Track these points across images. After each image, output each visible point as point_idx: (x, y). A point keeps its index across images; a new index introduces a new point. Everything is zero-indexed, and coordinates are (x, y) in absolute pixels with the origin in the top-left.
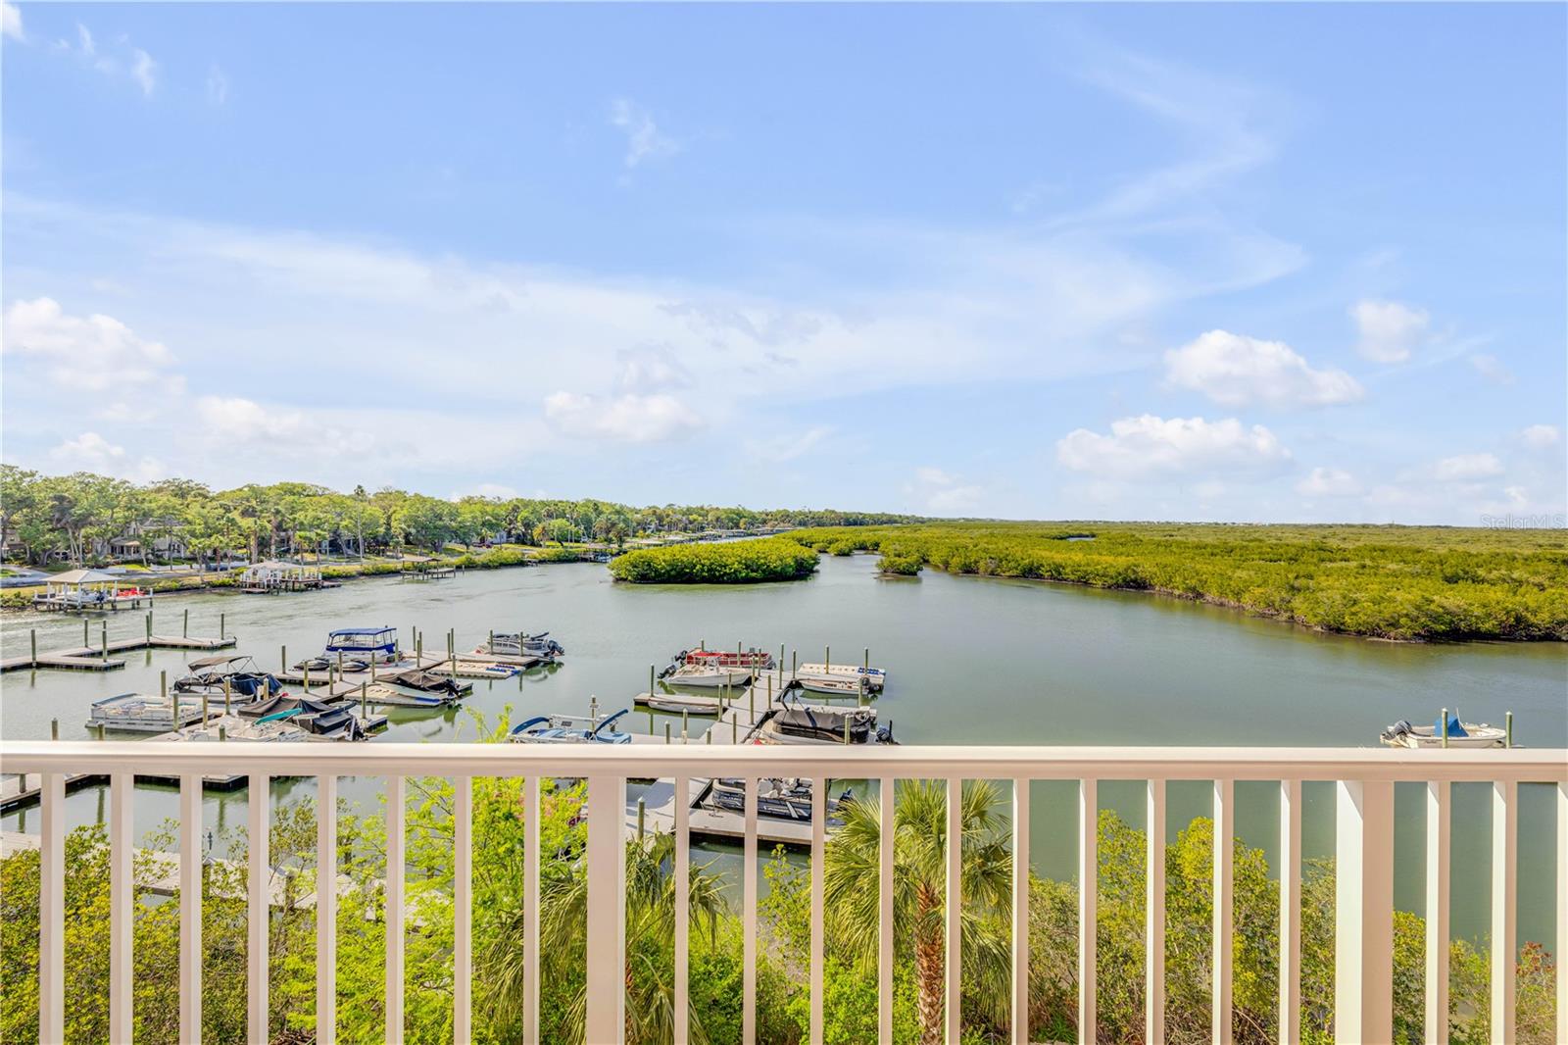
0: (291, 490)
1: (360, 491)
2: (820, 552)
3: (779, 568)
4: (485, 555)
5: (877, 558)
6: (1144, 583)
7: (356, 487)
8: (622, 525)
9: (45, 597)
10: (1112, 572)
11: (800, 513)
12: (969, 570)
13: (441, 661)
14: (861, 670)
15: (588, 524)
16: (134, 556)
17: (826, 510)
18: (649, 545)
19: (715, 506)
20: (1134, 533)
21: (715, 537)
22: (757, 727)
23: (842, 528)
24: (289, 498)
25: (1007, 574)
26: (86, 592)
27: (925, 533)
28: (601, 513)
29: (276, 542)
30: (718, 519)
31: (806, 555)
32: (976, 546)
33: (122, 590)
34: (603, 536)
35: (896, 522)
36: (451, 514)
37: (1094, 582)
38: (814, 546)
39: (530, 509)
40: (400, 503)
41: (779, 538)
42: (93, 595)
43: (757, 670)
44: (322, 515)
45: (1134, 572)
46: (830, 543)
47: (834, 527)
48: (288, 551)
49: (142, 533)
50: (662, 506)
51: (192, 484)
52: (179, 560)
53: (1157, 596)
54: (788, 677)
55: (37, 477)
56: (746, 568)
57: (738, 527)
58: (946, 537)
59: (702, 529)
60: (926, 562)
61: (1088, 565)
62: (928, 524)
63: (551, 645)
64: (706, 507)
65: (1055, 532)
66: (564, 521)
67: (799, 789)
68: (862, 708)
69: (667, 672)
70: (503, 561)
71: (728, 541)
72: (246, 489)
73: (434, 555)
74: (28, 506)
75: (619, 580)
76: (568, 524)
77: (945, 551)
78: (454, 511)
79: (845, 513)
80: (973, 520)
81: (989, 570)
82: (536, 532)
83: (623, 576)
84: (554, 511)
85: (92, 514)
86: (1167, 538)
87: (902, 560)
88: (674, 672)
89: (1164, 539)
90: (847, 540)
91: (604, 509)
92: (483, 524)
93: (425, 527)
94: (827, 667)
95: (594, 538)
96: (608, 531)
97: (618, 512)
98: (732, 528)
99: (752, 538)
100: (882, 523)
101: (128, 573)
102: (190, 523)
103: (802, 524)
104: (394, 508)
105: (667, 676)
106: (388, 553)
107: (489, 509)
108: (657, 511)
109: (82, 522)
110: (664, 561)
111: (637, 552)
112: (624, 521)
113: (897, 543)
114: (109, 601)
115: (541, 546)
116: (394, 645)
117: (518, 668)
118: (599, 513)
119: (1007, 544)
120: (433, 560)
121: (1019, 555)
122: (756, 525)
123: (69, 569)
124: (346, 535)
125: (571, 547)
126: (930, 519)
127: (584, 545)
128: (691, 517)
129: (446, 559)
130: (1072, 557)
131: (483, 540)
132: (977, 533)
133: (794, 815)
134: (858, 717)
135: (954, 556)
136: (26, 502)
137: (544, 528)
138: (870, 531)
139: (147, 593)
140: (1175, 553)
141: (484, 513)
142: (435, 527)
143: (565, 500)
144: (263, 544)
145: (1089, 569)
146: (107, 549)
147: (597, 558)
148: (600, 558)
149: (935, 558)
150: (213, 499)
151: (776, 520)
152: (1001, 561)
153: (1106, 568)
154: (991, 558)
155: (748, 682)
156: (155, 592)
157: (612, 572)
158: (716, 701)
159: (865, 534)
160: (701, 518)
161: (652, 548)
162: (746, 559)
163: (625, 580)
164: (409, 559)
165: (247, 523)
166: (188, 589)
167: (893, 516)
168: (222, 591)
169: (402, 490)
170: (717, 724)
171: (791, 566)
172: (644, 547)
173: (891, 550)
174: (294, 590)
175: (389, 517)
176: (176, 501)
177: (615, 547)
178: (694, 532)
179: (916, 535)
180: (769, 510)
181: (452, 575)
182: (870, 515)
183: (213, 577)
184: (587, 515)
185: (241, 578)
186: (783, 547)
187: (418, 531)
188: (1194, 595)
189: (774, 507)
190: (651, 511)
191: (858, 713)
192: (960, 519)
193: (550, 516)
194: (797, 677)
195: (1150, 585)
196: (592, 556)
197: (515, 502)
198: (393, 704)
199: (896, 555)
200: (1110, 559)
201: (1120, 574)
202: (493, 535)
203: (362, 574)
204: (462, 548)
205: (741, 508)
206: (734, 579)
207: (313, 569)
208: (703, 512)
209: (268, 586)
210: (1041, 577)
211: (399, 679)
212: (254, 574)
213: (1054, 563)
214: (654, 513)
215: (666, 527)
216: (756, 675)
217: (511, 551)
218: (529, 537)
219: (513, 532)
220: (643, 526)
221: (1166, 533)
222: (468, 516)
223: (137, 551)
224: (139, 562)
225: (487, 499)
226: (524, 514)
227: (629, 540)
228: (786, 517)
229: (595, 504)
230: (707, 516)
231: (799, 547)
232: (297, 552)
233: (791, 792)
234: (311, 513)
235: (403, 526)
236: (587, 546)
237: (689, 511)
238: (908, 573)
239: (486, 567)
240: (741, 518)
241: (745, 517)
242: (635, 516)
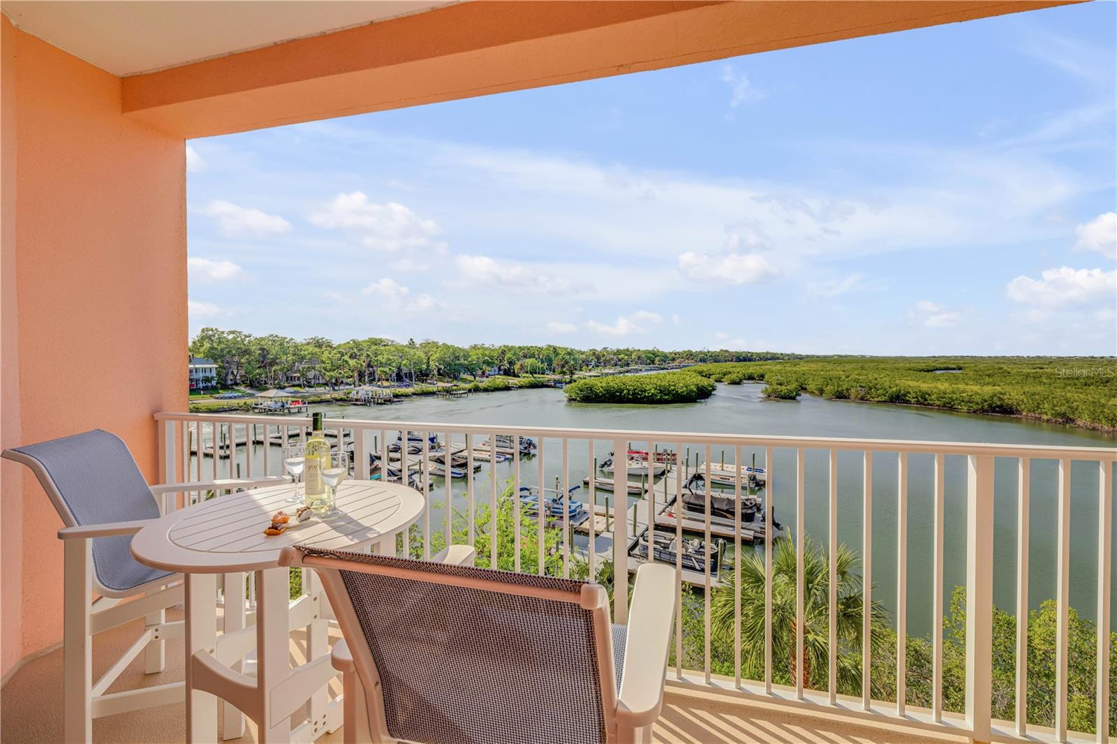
0: (375, 342)
1: (412, 342)
2: (716, 381)
3: (685, 393)
4: (485, 382)
5: (763, 386)
6: (1011, 408)
7: (409, 340)
8: (572, 362)
9: (257, 405)
10: (977, 399)
11: (701, 352)
12: (841, 396)
13: (462, 449)
14: (749, 469)
15: (550, 361)
16: (297, 382)
17: (721, 350)
18: (590, 376)
19: (637, 348)
20: (1002, 366)
21: (637, 371)
22: (670, 505)
23: (734, 364)
24: (374, 347)
25: (876, 399)
26: (276, 402)
27: (803, 367)
28: (558, 354)
29: (366, 375)
30: (639, 358)
31: (706, 383)
32: (848, 377)
33: (293, 402)
34: (560, 370)
35: (778, 358)
36: (464, 356)
37: (959, 407)
38: (711, 377)
39: (512, 352)
40: (434, 349)
41: (685, 371)
42: (280, 404)
43: (669, 465)
44: (391, 358)
45: (1000, 399)
46: (724, 375)
47: (728, 363)
48: (374, 380)
49: (301, 369)
50: (599, 349)
51: (324, 340)
52: (319, 385)
53: (1024, 420)
54: (692, 471)
55: (252, 337)
56: (661, 393)
57: (654, 363)
58: (822, 370)
59: (628, 365)
60: (804, 389)
61: (954, 393)
62: (805, 359)
63: (529, 442)
64: (630, 349)
65: (923, 366)
66: (534, 360)
67: (701, 550)
68: (751, 497)
69: (606, 463)
70: (496, 386)
71: (646, 373)
72: (351, 342)
73: (455, 382)
74: (248, 354)
75: (571, 400)
76: (537, 362)
77: (820, 381)
78: (466, 354)
79: (736, 352)
80: (846, 356)
81: (859, 396)
82: (517, 367)
83: (574, 397)
84: (528, 353)
85: (277, 358)
86: (1038, 370)
87: (783, 387)
88: (611, 464)
89: (1034, 371)
90: (738, 372)
91: (560, 352)
92: (484, 363)
93: (449, 365)
94: (723, 466)
95: (554, 371)
96: (563, 366)
97: (569, 354)
98: (649, 364)
99: (665, 371)
100: (767, 359)
101: (295, 392)
102: (324, 363)
103: (703, 360)
104: (431, 353)
105: (606, 466)
106: (429, 381)
107: (487, 352)
108: (596, 353)
109: (273, 363)
110: (602, 387)
111: (583, 381)
112: (574, 360)
113: (779, 375)
114: (287, 408)
115: (519, 377)
116: (434, 438)
117: (508, 456)
118: (557, 354)
119: (876, 376)
120: (455, 386)
121: (887, 384)
122: (667, 362)
123: (267, 389)
124: (405, 370)
125: (539, 378)
126: (808, 356)
127: (547, 376)
128: (620, 357)
129: (462, 385)
130: (940, 386)
131: (483, 373)
132: (848, 367)
133: (698, 567)
134: (748, 503)
135: (828, 385)
136: (247, 352)
137: (521, 365)
138: (757, 365)
139: (305, 403)
140: (1045, 384)
141: (484, 355)
142: (455, 365)
143: (534, 346)
144: (361, 375)
145: (955, 396)
146: (285, 379)
147: (556, 385)
148: (558, 385)
149: (812, 386)
150: (335, 348)
151: (683, 358)
152: (870, 389)
153: (971, 396)
154: (861, 386)
155: (663, 473)
156: (309, 403)
157: (567, 395)
158: (640, 485)
159: (753, 368)
160: (627, 357)
161: (593, 378)
162: (660, 386)
163: (575, 400)
164: (441, 384)
165: (352, 362)
166: (324, 402)
167: (776, 354)
168: (341, 403)
169: (436, 341)
170: (640, 500)
171: (693, 391)
172: (588, 377)
173: (774, 379)
174: (378, 404)
175: (429, 359)
176: (317, 350)
177: (567, 377)
178: (622, 367)
179: (796, 369)
180: (677, 351)
181: (466, 395)
182: (756, 353)
183: (336, 395)
184: (548, 356)
185: (351, 396)
186: (688, 378)
187: (445, 368)
188: (1064, 420)
189: (680, 348)
190: (591, 353)
191: (747, 500)
192: (834, 356)
193: (525, 357)
194: (699, 472)
195: (1017, 411)
196: (553, 384)
197: (503, 348)
198: (435, 475)
199: (778, 384)
200: (976, 388)
201: (985, 401)
202: (490, 369)
203: (414, 394)
204: (471, 378)
205: (656, 350)
206: (651, 401)
207: (388, 391)
208: (628, 352)
209: (365, 400)
210: (908, 402)
211: (438, 459)
212: (357, 393)
213: (920, 391)
214: (594, 354)
215: (602, 364)
216: (669, 468)
217: (501, 380)
218: (512, 371)
219: (502, 368)
220: (586, 363)
221: (1035, 366)
222: (474, 357)
223: (299, 379)
224: (299, 386)
225: (486, 346)
226: (508, 355)
227: (577, 372)
228: (690, 355)
229: (554, 348)
230: (632, 355)
231: (700, 377)
232: (379, 381)
233: (696, 551)
234: (386, 356)
235: (437, 364)
236: (549, 377)
237: (619, 352)
238: (790, 397)
239: (486, 390)
240: (656, 357)
241: (658, 356)
242: (581, 356)
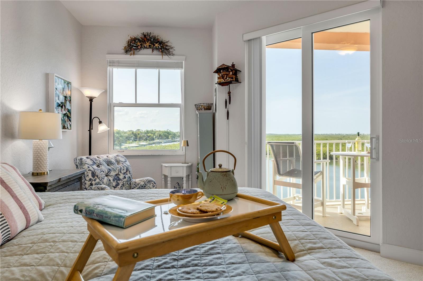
21: (159, 143)
30: (160, 135)
50: (134, 130)
57: (168, 138)
59: (153, 139)
64: (153, 130)
98: (166, 139)
108: (134, 132)
128: (148, 135)
160: (153, 135)
178: (149, 141)
190: (131, 132)
205: (168, 131)
215: (138, 139)
220: (128, 138)
230: (155, 134)
237: (148, 132)
240: (169, 135)
241: (171, 134)
242: (125, 134)
